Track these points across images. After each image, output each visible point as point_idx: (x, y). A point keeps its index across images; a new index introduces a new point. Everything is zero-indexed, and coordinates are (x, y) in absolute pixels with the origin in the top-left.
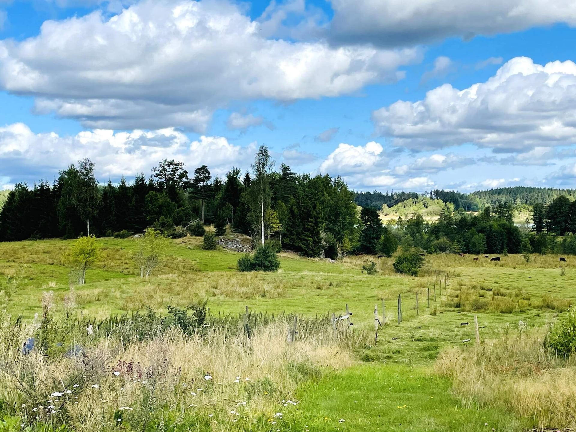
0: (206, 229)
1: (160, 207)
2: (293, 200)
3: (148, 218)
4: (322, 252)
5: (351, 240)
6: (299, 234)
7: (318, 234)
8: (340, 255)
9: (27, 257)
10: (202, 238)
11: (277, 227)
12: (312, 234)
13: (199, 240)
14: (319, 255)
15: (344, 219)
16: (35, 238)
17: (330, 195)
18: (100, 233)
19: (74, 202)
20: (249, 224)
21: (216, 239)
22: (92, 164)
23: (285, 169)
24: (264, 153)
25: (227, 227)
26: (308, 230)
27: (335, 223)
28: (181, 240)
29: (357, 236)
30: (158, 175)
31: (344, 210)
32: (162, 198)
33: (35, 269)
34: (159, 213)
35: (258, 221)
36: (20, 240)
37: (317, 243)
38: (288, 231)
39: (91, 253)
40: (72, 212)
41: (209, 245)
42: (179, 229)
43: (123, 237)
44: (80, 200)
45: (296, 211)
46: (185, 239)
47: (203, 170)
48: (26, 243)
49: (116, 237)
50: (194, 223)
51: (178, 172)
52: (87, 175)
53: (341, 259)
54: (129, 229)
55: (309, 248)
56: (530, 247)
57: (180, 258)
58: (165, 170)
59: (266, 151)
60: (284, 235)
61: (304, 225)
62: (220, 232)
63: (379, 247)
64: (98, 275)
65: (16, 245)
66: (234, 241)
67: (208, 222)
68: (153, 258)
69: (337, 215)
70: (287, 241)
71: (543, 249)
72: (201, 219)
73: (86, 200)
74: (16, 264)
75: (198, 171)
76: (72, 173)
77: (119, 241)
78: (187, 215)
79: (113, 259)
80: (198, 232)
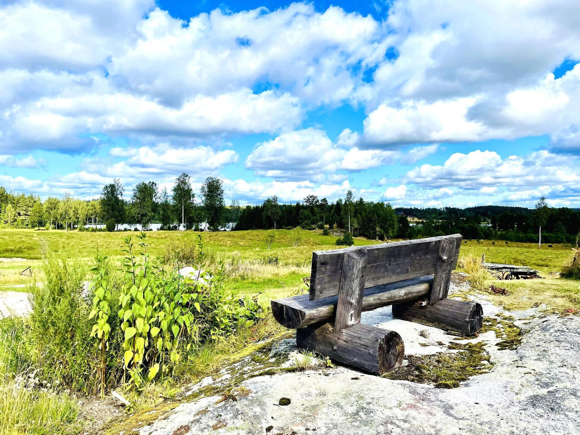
0: (325, 226)
1: (305, 217)
2: (364, 214)
3: (300, 221)
4: (377, 237)
5: (393, 232)
6: (366, 229)
7: (375, 229)
8: (386, 239)
9: (249, 237)
10: (323, 230)
11: (356, 226)
12: (373, 229)
13: (321, 231)
14: (375, 239)
15: (389, 222)
16: (253, 229)
17: (383, 211)
18: (279, 227)
19: (269, 214)
20: (344, 224)
21: (329, 231)
22: (277, 198)
23: (361, 199)
24: (350, 193)
25: (335, 225)
26: (370, 227)
27: (385, 224)
28: (314, 231)
29: (396, 230)
30: (306, 202)
31: (389, 218)
32: (307, 212)
33: (251, 243)
34: (305, 219)
35: (347, 223)
36: (247, 229)
37: (375, 233)
38: (361, 227)
39: (273, 237)
40: (268, 218)
41: (326, 233)
42: (313, 226)
43: (289, 229)
44: (272, 213)
45: (365, 219)
46: (316, 231)
47: (325, 200)
48: (250, 231)
49: (287, 229)
50: (320, 223)
51: (315, 200)
52: (275, 202)
53: (386, 240)
54: (292, 225)
55: (371, 235)
56: (483, 236)
57: (312, 239)
58: (309, 199)
59: (351, 192)
60: (360, 230)
61: (369, 225)
62: (331, 227)
63: (407, 235)
64: (277, 245)
65: (246, 232)
66: (337, 232)
67: (326, 223)
68: (299, 239)
69: (386, 220)
70: (361, 232)
71: (490, 237)
72: (323, 222)
73: (274, 213)
74: (245, 241)
75: (322, 200)
76: (268, 201)
77: (287, 231)
78: (317, 220)
79: (284, 239)
80: (321, 227)
